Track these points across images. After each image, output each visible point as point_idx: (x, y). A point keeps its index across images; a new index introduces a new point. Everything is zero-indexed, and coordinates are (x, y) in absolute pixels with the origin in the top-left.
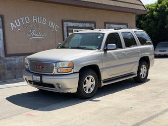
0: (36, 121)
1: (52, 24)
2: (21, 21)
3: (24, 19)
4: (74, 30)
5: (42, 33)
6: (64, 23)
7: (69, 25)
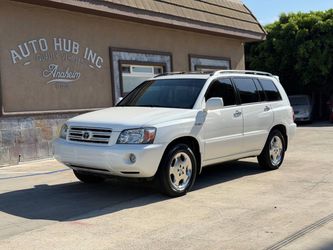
0: (95, 234)
1: (90, 55)
2: (30, 46)
3: (37, 44)
4: (132, 66)
5: (71, 71)
6: (114, 53)
7: (123, 58)
